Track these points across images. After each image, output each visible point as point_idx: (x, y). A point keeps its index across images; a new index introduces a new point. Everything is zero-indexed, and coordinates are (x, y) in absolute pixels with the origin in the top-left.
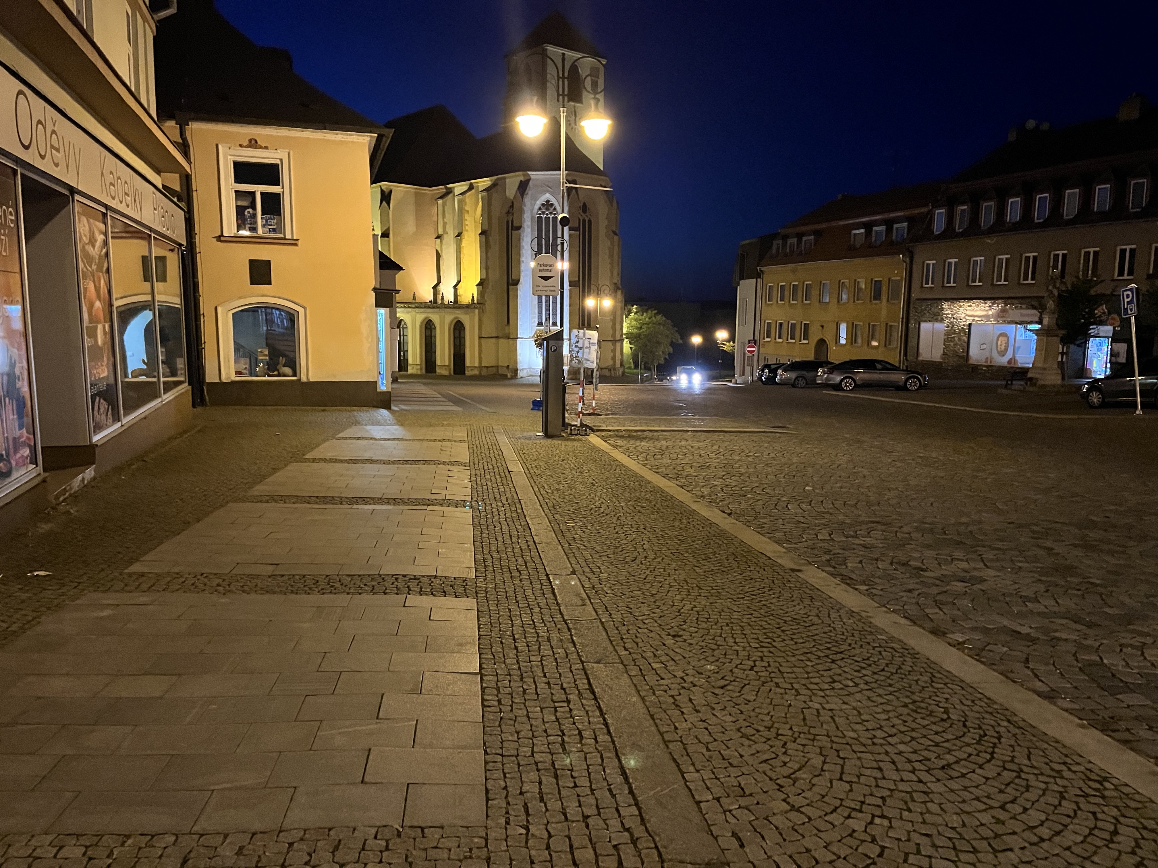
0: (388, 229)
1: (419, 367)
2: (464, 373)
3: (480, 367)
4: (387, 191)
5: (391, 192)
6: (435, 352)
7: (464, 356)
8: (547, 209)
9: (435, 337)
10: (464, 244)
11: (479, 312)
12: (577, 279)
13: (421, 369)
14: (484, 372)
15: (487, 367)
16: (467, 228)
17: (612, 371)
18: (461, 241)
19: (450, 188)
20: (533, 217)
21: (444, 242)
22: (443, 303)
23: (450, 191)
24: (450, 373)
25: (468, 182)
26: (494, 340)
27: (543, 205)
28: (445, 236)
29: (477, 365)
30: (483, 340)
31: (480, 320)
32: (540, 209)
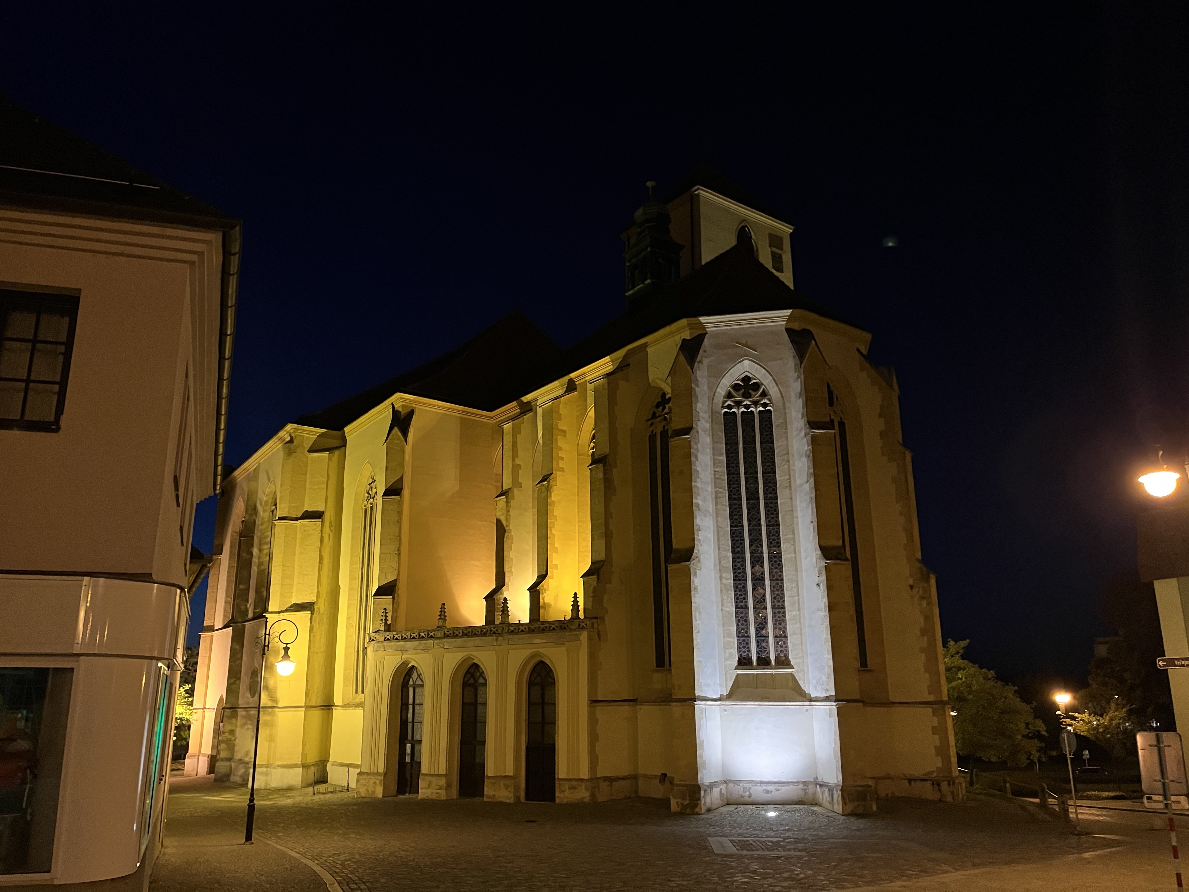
0: (402, 478)
1: (443, 782)
2: (553, 799)
3: (594, 781)
4: (404, 412)
5: (412, 413)
6: (484, 743)
7: (551, 749)
8: (747, 396)
9: (485, 704)
10: (555, 496)
11: (590, 638)
12: (840, 543)
13: (448, 786)
14: (604, 794)
15: (610, 780)
16: (562, 464)
17: (944, 786)
18: (548, 489)
19: (529, 403)
20: (713, 413)
21: (513, 503)
22: (505, 622)
23: (528, 408)
24: (517, 798)
25: (565, 379)
26: (625, 710)
27: (736, 387)
28: (516, 491)
29: (584, 774)
30: (601, 711)
31: (592, 656)
32: (729, 396)
